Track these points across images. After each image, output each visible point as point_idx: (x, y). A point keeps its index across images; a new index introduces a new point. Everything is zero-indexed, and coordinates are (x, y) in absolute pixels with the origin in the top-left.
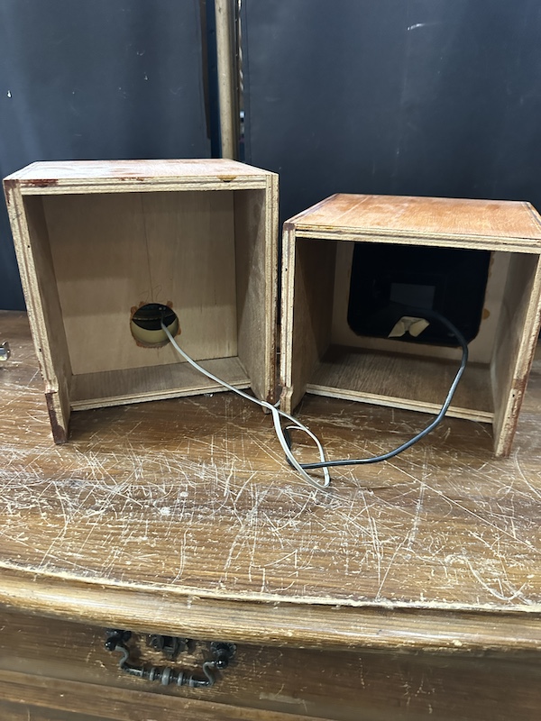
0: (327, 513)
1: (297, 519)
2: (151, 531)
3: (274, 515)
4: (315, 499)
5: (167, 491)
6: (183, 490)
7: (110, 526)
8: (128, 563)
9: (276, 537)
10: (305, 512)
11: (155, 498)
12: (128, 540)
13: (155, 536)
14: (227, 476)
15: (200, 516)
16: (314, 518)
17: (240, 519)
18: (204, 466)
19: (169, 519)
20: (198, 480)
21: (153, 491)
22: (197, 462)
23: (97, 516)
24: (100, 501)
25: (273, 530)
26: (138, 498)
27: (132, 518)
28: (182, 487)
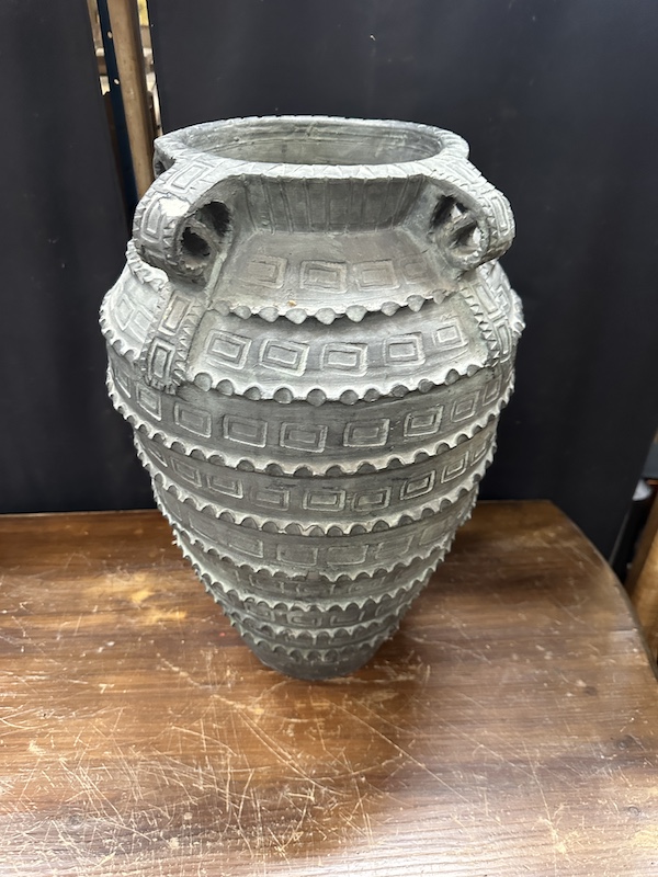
0: (326, 816)
1: (299, 830)
3: (278, 829)
4: (312, 799)
5: (170, 815)
6: (186, 811)
10: (305, 818)
11: (161, 828)
14: (225, 781)
15: (209, 844)
16: (315, 825)
17: (247, 841)
18: (200, 771)
20: (197, 793)
21: (156, 817)
22: (192, 765)
24: (108, 841)
25: (280, 850)
26: (144, 829)
28: (184, 806)
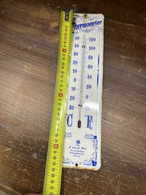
2: (29, 166)
7: (13, 159)
8: (19, 182)
9: (76, 184)
12: (20, 169)
13: (30, 170)
19: (36, 161)
23: (9, 151)
27: (22, 157)
